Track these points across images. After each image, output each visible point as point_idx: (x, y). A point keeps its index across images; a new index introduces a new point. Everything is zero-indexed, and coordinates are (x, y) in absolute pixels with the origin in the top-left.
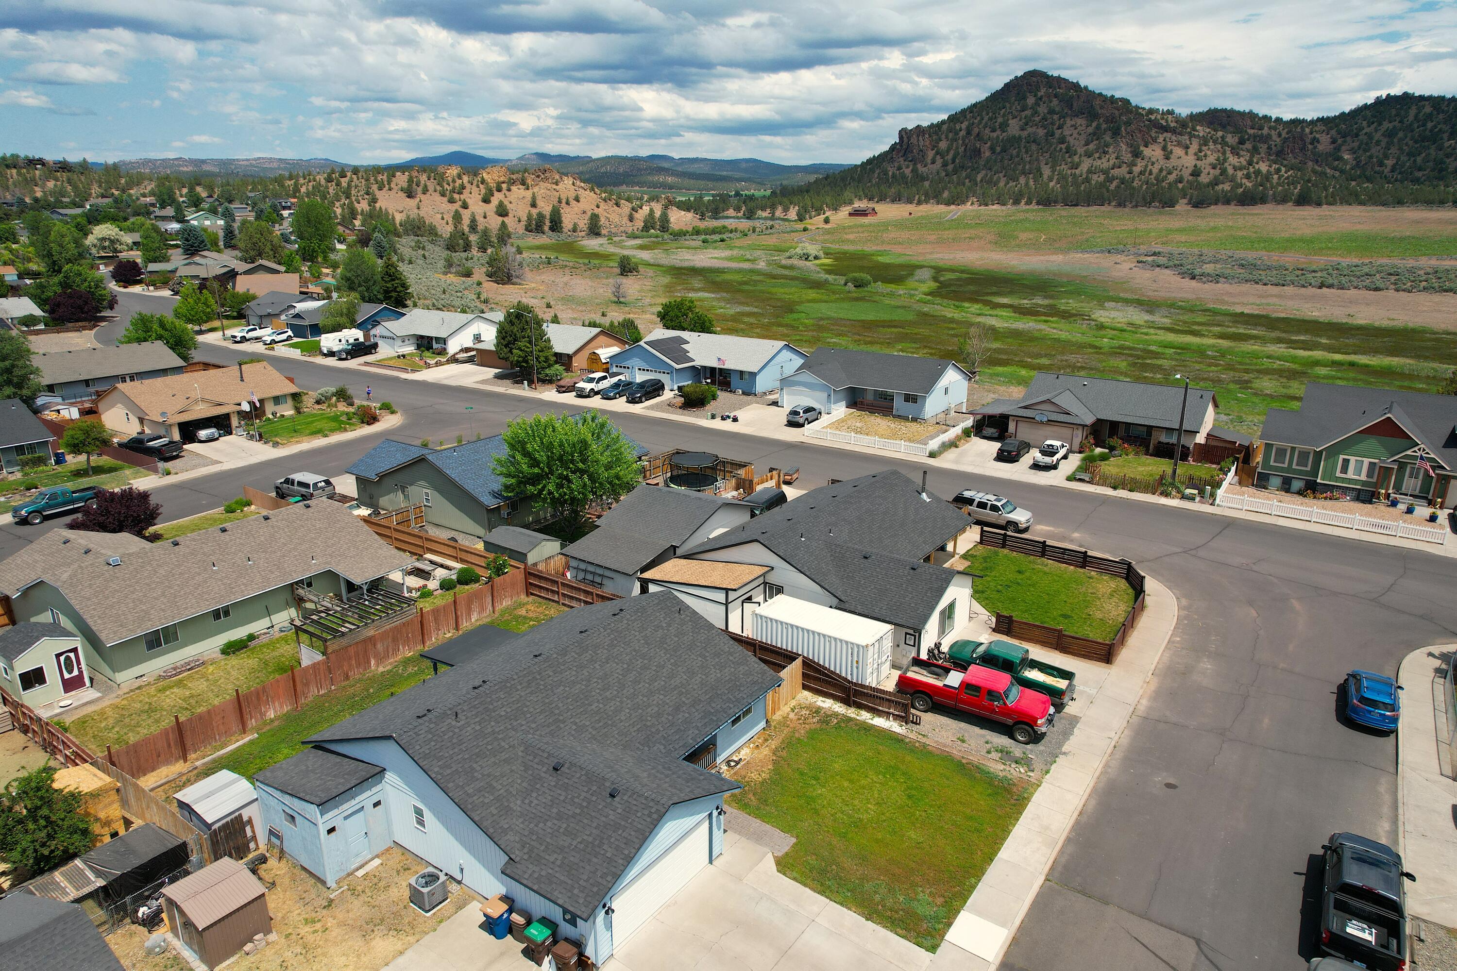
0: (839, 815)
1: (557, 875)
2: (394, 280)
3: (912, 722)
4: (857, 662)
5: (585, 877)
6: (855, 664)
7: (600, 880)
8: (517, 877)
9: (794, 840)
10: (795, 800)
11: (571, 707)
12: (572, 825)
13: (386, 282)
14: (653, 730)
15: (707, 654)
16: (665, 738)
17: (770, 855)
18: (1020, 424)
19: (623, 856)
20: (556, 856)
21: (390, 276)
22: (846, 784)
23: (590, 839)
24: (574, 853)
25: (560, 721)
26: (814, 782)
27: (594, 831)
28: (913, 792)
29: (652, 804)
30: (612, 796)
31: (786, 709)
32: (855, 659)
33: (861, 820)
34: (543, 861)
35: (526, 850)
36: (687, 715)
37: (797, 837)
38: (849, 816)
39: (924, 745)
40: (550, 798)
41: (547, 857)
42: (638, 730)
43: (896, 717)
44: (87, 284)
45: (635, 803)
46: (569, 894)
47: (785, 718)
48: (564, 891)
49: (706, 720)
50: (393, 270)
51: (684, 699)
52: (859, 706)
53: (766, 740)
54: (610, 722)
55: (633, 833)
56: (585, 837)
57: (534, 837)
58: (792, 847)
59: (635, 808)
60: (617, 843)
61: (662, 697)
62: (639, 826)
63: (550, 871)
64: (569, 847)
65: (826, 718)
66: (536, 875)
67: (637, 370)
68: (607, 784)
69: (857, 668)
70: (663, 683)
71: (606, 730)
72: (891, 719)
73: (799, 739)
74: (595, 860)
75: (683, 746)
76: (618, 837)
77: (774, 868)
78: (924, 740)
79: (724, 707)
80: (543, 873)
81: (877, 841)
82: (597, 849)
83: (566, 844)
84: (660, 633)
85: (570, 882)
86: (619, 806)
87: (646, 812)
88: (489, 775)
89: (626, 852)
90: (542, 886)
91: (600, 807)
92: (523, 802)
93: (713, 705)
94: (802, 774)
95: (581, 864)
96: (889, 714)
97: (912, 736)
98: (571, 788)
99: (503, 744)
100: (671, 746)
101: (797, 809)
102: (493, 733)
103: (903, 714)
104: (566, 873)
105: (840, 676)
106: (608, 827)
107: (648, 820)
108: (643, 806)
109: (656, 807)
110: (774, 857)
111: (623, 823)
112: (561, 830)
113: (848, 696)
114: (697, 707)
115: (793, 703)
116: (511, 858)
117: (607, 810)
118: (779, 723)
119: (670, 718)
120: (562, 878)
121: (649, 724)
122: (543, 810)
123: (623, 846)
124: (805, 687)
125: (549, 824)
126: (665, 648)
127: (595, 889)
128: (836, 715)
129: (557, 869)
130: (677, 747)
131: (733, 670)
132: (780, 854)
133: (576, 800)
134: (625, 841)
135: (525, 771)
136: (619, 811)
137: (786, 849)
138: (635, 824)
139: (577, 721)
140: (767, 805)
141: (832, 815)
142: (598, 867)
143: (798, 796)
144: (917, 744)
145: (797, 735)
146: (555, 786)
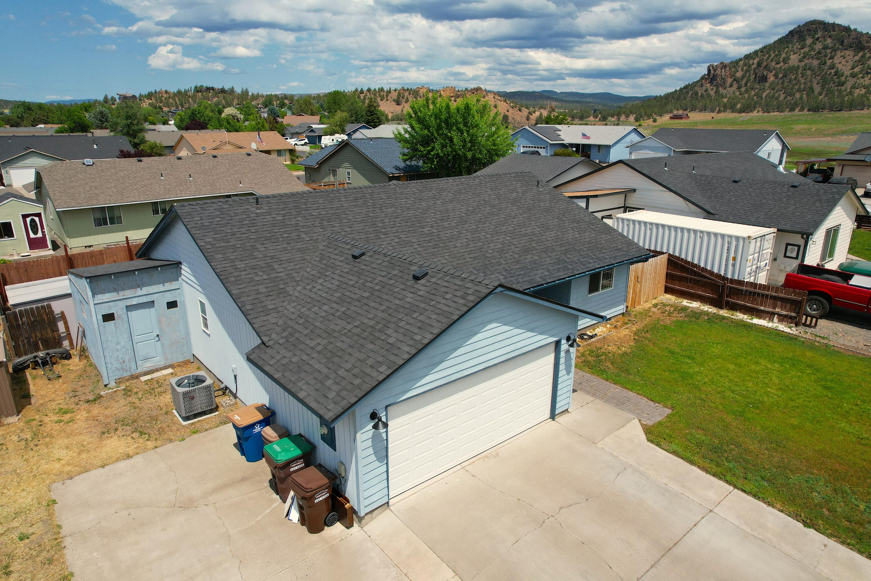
0: (728, 394)
1: (312, 362)
2: (372, 115)
3: (805, 325)
4: (734, 259)
5: (348, 366)
6: (731, 262)
7: (368, 370)
8: (260, 363)
9: (669, 411)
10: (667, 374)
11: (399, 225)
12: (353, 308)
13: (368, 116)
14: (493, 261)
15: (565, 219)
16: (506, 270)
17: (636, 422)
18: (846, 168)
19: (411, 342)
20: (319, 340)
21: (371, 112)
22: (731, 367)
23: (372, 323)
24: (344, 338)
25: (381, 232)
26: (690, 362)
27: (380, 314)
28: (829, 384)
29: (469, 285)
30: (416, 278)
31: (648, 305)
32: (732, 254)
33: (762, 403)
34: (302, 346)
35: (284, 335)
36: (537, 258)
37: (672, 408)
38: (744, 396)
39: (826, 345)
40: (337, 283)
41: (308, 342)
42: (475, 257)
43: (782, 318)
44: (203, 118)
45: (446, 284)
46: (318, 386)
47: (649, 310)
48: (313, 382)
49: (559, 266)
50: (373, 109)
51: (535, 245)
52: (734, 307)
53: (626, 324)
54: (441, 245)
55: (434, 316)
56: (366, 321)
57: (301, 321)
58: (667, 417)
59: (444, 290)
60: (407, 327)
61: (508, 238)
62: (446, 308)
63: (305, 357)
64: (340, 331)
65: (696, 315)
66: (284, 362)
67: (522, 147)
68: (413, 268)
69: (734, 265)
70: (511, 229)
71: (435, 250)
72: (776, 320)
73: (665, 326)
74: (370, 346)
75: (529, 281)
76: (411, 321)
77: (643, 437)
78: (825, 341)
79: (582, 260)
80: (295, 360)
81: (793, 427)
82: (377, 334)
83: (339, 328)
84: (514, 195)
85: (325, 371)
86: (423, 288)
87: (459, 294)
88: (272, 257)
89: (418, 338)
90: (288, 374)
91: (396, 290)
92: (304, 288)
93: (569, 256)
94: (672, 353)
95: (350, 350)
96: (773, 314)
97: (808, 336)
98: (366, 273)
99: (304, 236)
100: (513, 279)
101: (669, 382)
102: (297, 225)
103: (793, 314)
104: (324, 360)
105: (711, 273)
106: (401, 310)
107: (461, 301)
108: (456, 287)
109: (476, 288)
110: (642, 425)
111: (423, 305)
112: (338, 314)
113: (721, 296)
114: (550, 254)
115: (654, 302)
116: (263, 343)
117: (404, 293)
118: (640, 313)
119: (516, 256)
120: (317, 366)
121: (489, 255)
122: (324, 295)
123: (416, 331)
124: (667, 290)
125: (325, 308)
126: (517, 205)
127: (357, 382)
128: (707, 313)
129: (315, 355)
130: (521, 280)
131: (594, 235)
132: (650, 423)
133: (368, 284)
134: (419, 324)
135: (320, 262)
136: (421, 293)
137: (659, 419)
138: (439, 306)
139: (402, 236)
140: (629, 374)
141: (719, 393)
142: (371, 354)
143: (670, 371)
144: (817, 344)
145: (662, 323)
146: (347, 273)
